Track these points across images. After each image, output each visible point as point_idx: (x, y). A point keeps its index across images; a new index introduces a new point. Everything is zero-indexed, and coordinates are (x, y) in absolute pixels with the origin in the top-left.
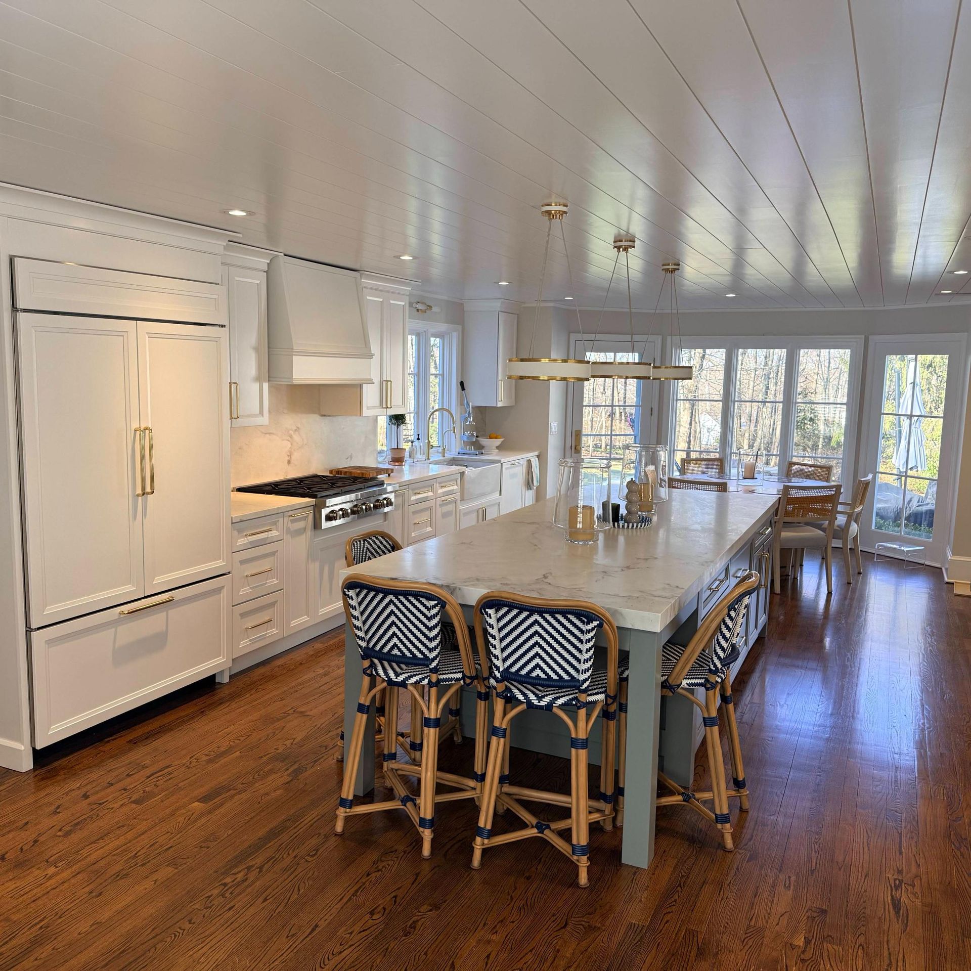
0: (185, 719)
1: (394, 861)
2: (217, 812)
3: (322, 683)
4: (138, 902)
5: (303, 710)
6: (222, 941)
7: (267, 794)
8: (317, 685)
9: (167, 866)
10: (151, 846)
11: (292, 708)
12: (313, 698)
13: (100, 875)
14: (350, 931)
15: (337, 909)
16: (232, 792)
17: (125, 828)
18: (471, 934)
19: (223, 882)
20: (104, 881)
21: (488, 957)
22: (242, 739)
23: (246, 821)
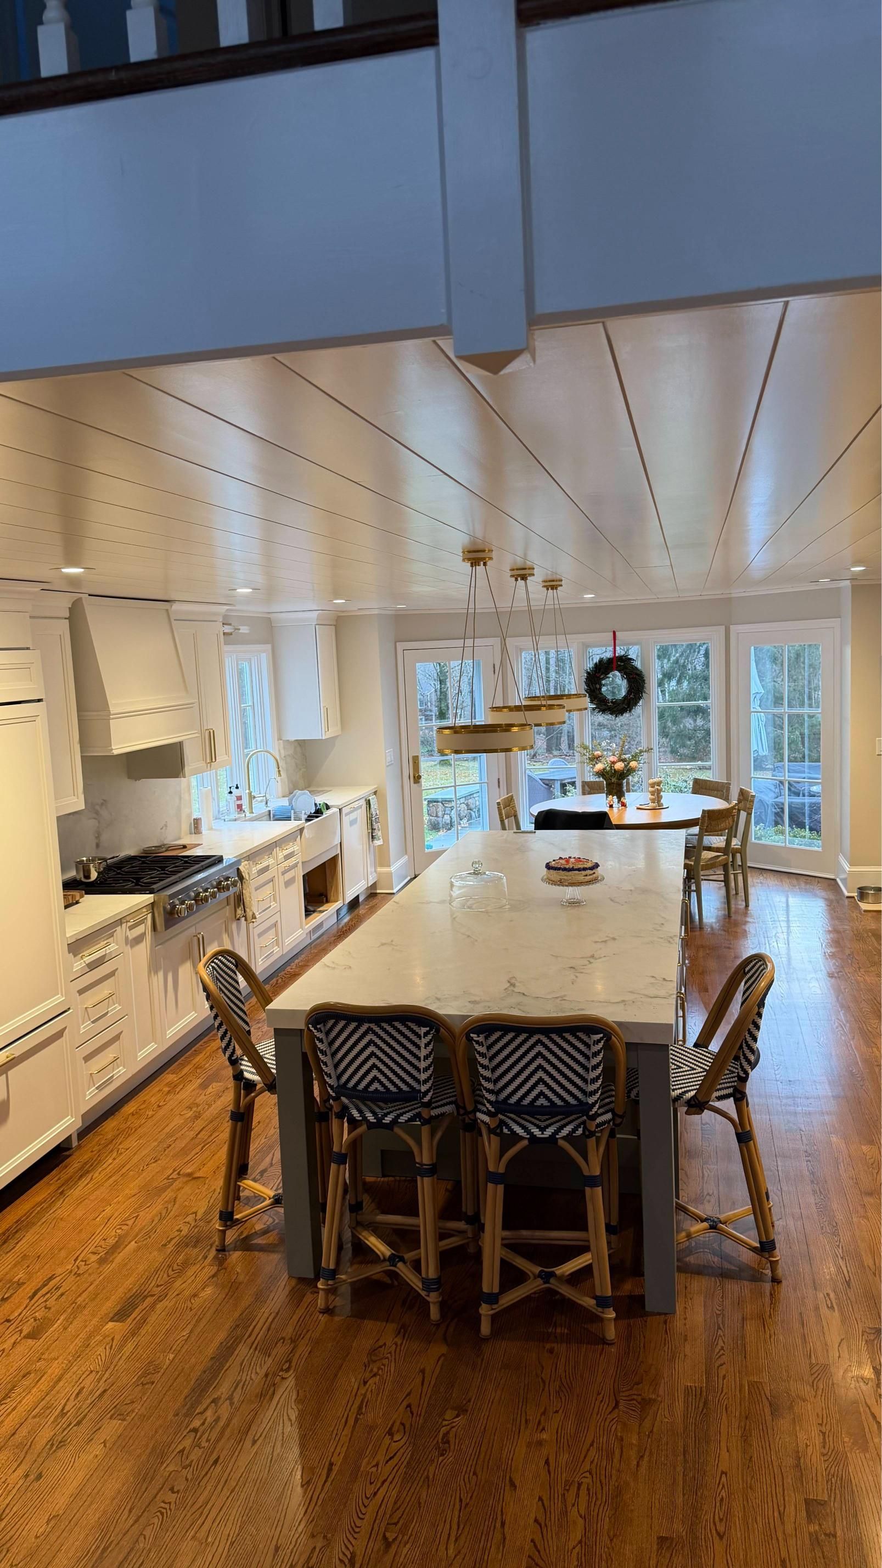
0: (44, 1205)
1: (387, 1358)
2: (143, 1332)
3: (197, 1129)
4: (94, 1478)
5: (189, 1171)
6: (225, 1508)
7: (195, 1295)
8: (192, 1133)
9: (111, 1418)
10: (78, 1394)
11: (174, 1171)
12: (194, 1152)
13: (28, 1449)
14: (374, 1463)
15: (346, 1436)
16: (149, 1300)
17: (33, 1375)
18: (516, 1437)
19: (191, 1426)
20: (38, 1456)
21: (547, 1462)
22: (130, 1223)
23: (185, 1338)
